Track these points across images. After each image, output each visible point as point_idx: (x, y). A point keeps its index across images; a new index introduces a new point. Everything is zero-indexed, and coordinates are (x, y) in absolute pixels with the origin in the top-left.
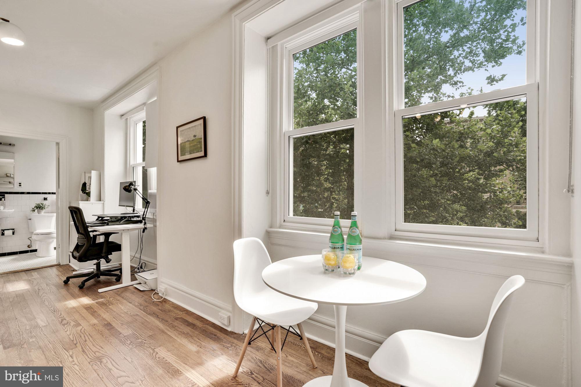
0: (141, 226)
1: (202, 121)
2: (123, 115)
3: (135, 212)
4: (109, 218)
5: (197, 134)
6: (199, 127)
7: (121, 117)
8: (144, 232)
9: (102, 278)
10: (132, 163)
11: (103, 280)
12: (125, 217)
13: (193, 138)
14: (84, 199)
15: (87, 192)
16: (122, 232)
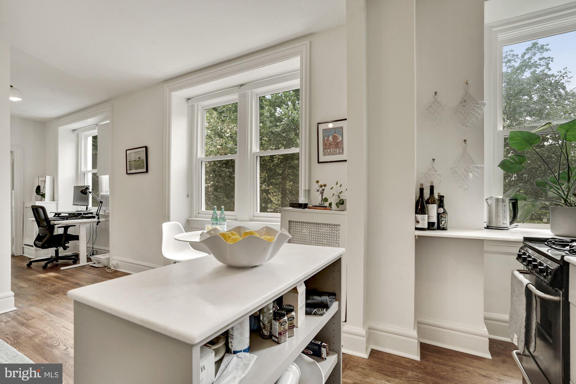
0: (96, 220)
1: (144, 149)
2: (75, 130)
3: (88, 210)
4: (67, 215)
5: (141, 157)
6: (143, 152)
7: (73, 132)
8: (97, 224)
9: (60, 261)
10: (83, 169)
11: (61, 263)
12: (81, 214)
13: (138, 159)
14: (38, 200)
15: (41, 193)
16: (80, 224)
